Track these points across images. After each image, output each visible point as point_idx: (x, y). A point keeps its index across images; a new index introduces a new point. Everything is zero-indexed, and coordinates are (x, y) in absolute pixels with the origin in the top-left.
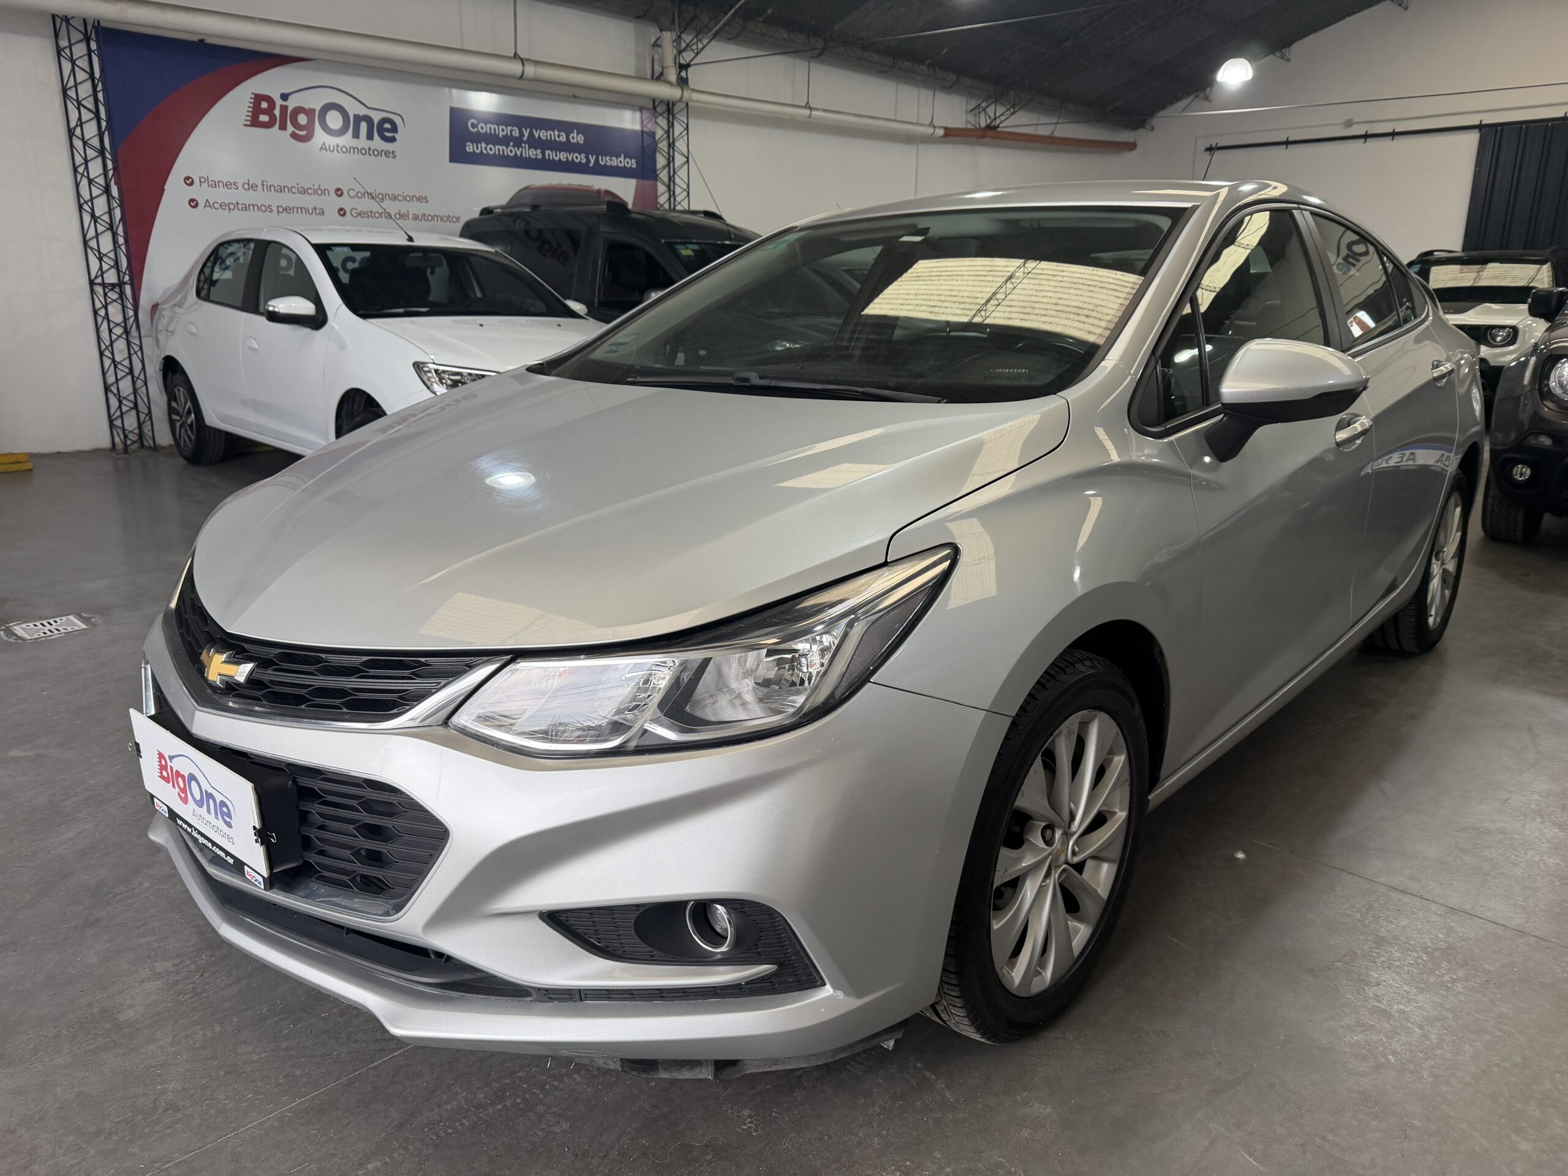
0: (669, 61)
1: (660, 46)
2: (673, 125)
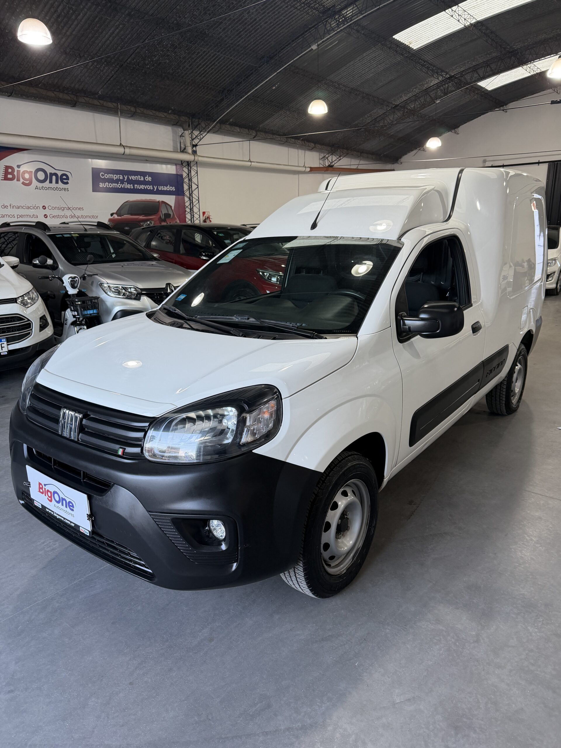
0: (188, 144)
1: (184, 137)
2: (191, 172)
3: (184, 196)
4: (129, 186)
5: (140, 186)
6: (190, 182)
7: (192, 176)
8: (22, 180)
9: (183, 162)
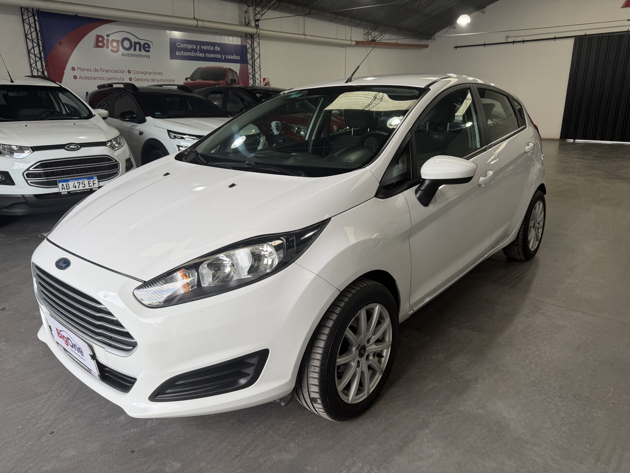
0: (252, 18)
1: (248, 12)
2: (253, 43)
3: (248, 64)
4: (201, 55)
5: (210, 54)
6: (253, 52)
7: (254, 47)
8: (110, 48)
9: (247, 35)
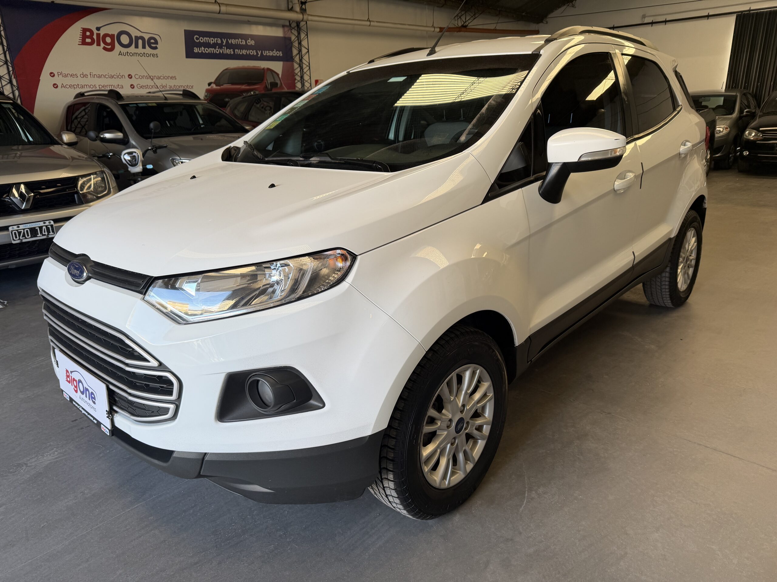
2: (300, 34)
3: (293, 61)
4: (228, 51)
5: (242, 50)
6: (300, 46)
7: (301, 39)
9: (291, 23)
